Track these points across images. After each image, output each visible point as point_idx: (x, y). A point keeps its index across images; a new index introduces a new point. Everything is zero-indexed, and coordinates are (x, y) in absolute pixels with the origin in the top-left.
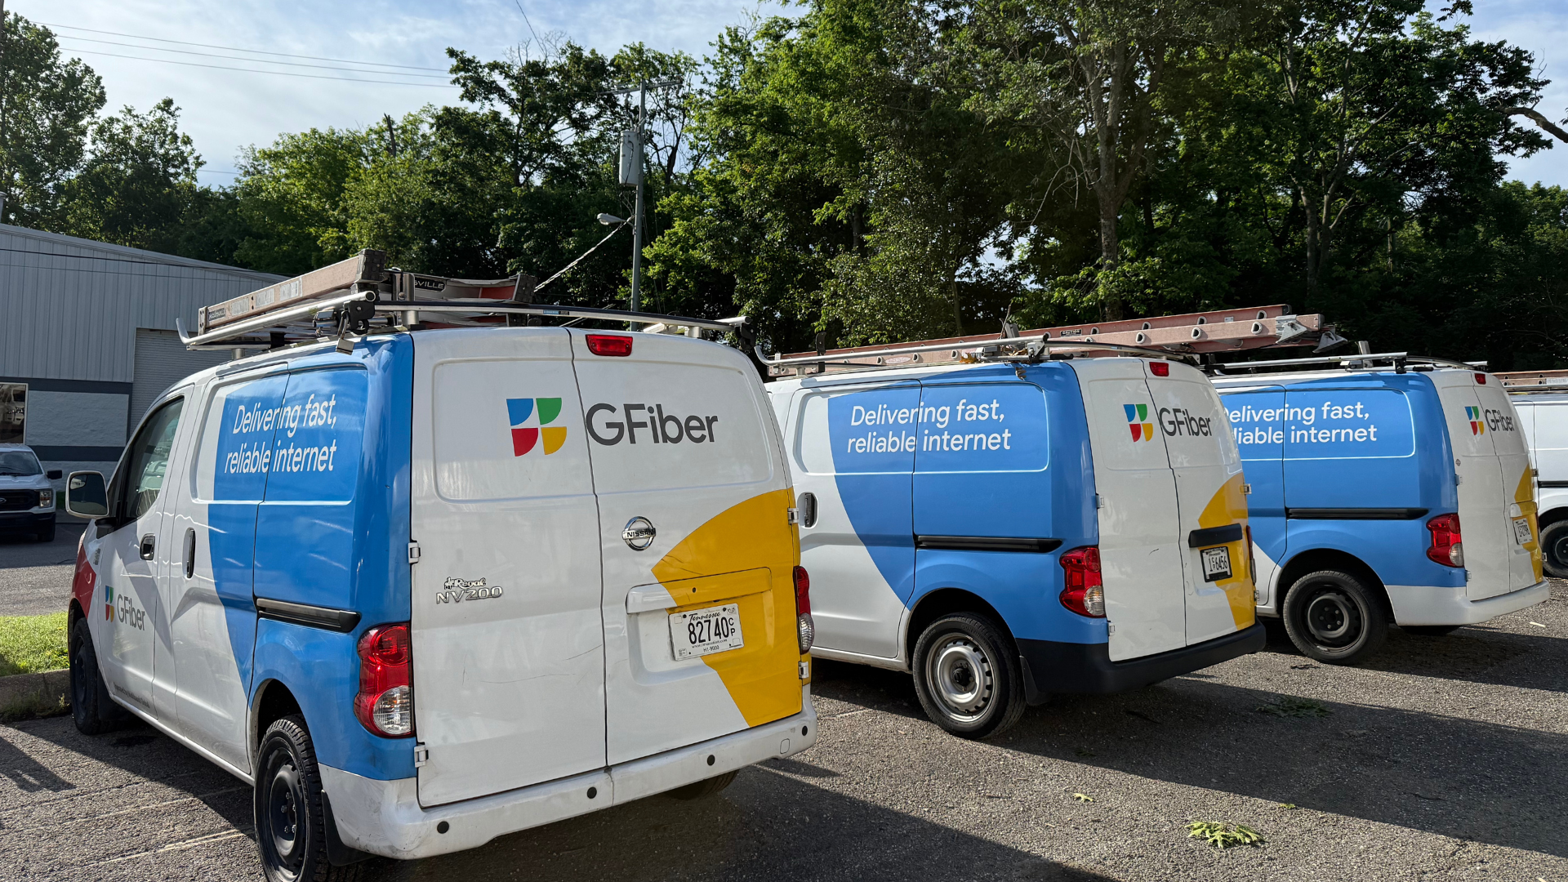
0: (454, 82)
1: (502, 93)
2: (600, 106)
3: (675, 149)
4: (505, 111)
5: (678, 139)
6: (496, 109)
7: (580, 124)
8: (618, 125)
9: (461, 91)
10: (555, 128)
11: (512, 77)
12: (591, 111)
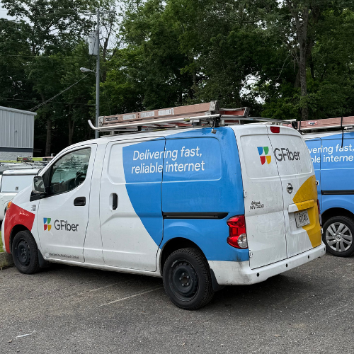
0: (3, 7)
1: (26, 13)
2: (71, 19)
3: (107, 40)
4: (27, 20)
5: (109, 35)
6: (24, 20)
7: (62, 27)
8: (79, 27)
9: (7, 11)
10: (51, 29)
11: (31, 6)
12: (67, 21)
